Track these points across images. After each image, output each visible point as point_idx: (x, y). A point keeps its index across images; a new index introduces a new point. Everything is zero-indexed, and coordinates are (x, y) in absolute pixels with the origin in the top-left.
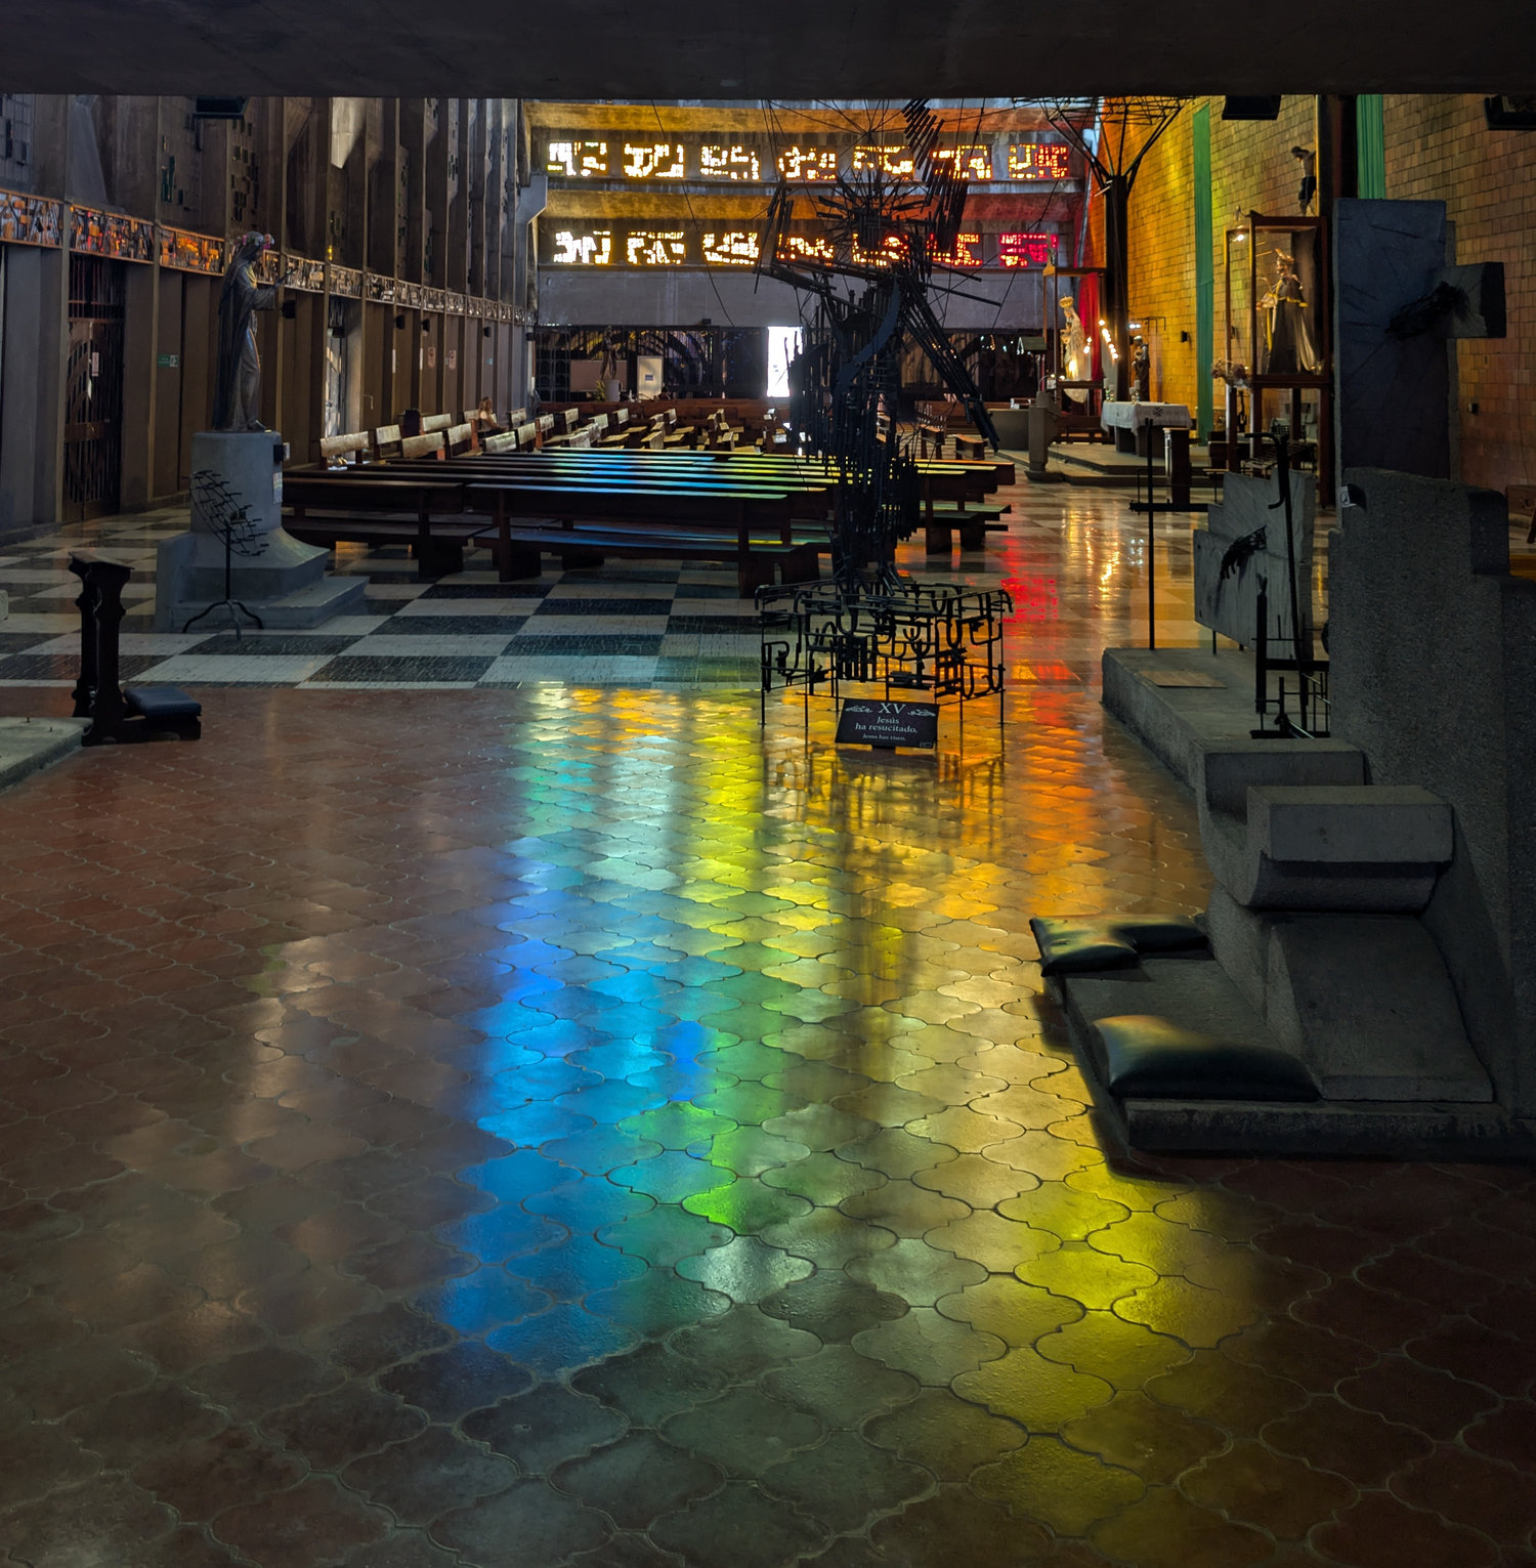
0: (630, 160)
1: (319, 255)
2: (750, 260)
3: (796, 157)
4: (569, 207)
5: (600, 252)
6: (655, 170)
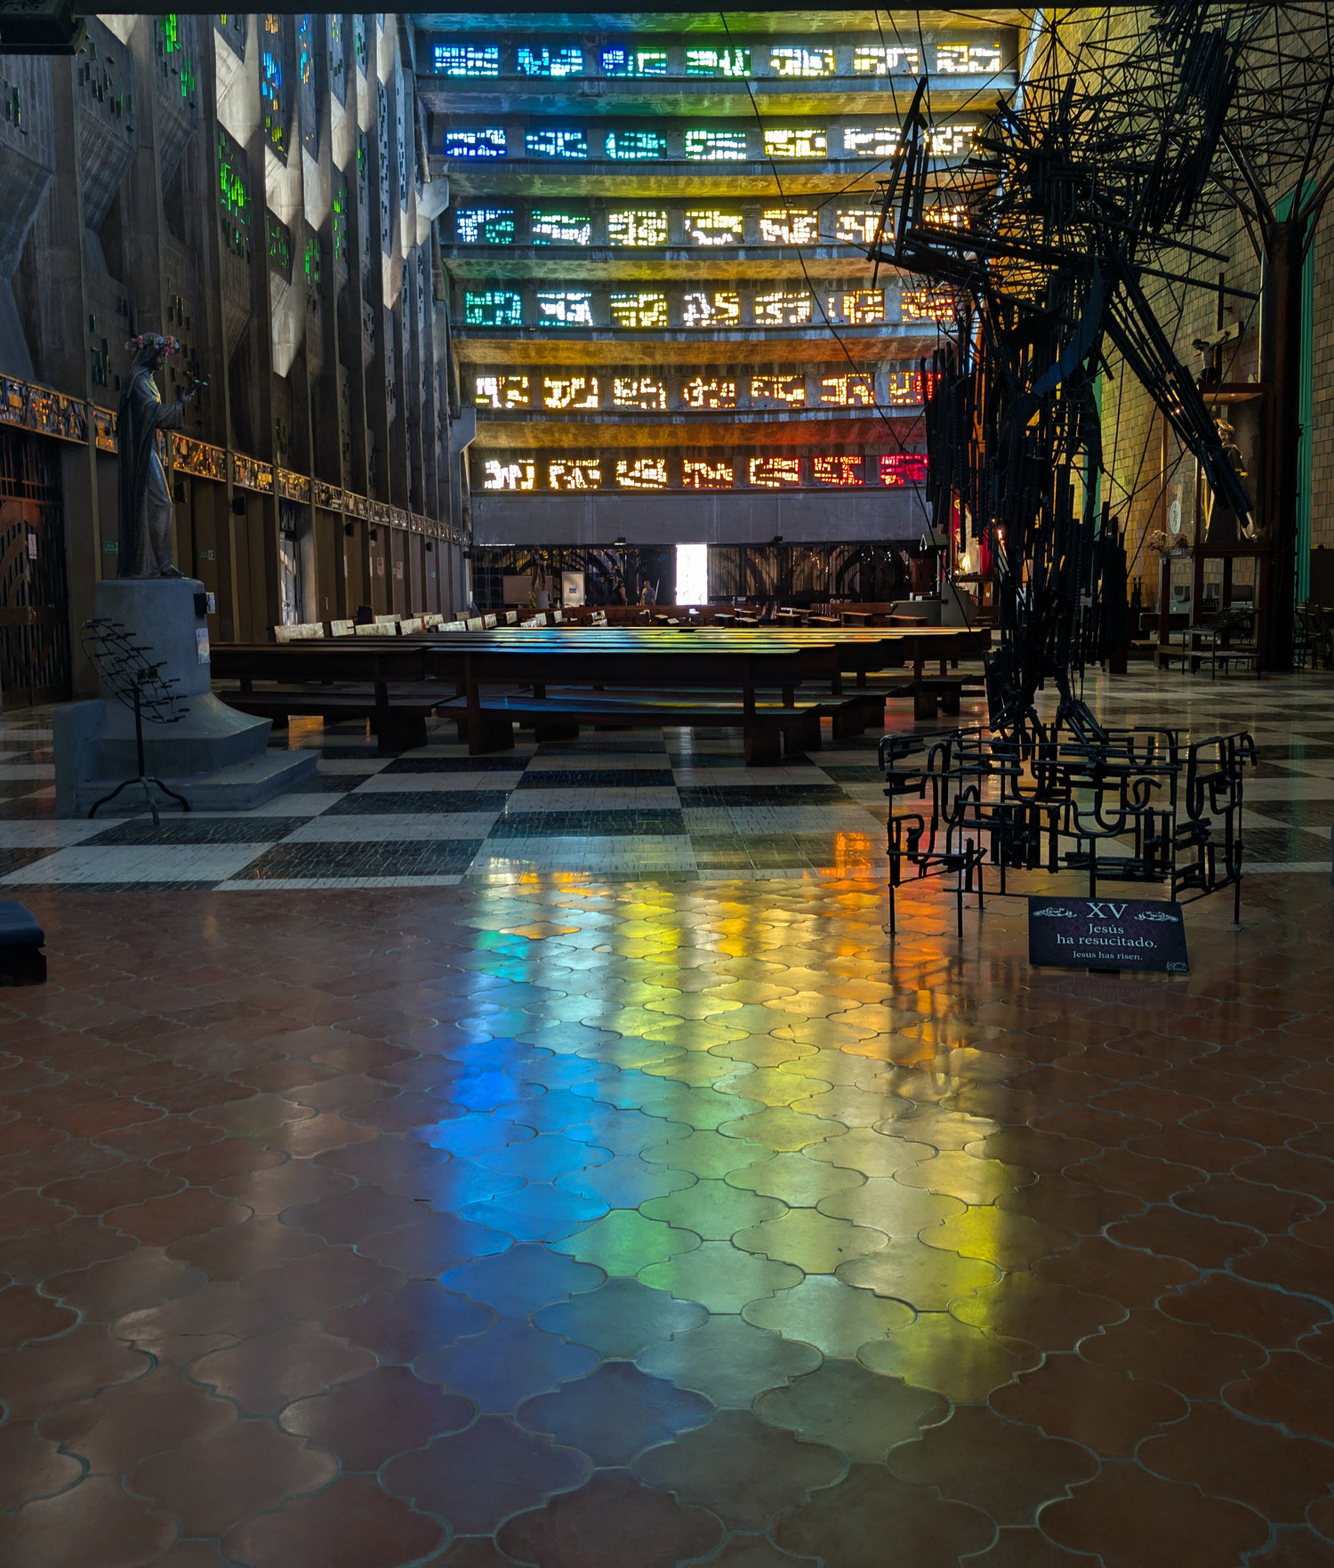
0: (549, 392)
1: (267, 457)
2: (659, 484)
3: (699, 387)
4: (496, 438)
5: (525, 478)
6: (572, 401)
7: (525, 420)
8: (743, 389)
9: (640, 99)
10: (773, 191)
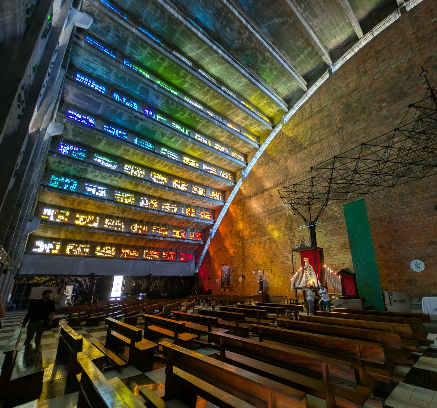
0: (78, 219)
2: (112, 255)
3: (136, 226)
5: (55, 249)
6: (87, 223)
7: (64, 227)
8: (150, 229)
9: (155, 128)
10: (179, 174)
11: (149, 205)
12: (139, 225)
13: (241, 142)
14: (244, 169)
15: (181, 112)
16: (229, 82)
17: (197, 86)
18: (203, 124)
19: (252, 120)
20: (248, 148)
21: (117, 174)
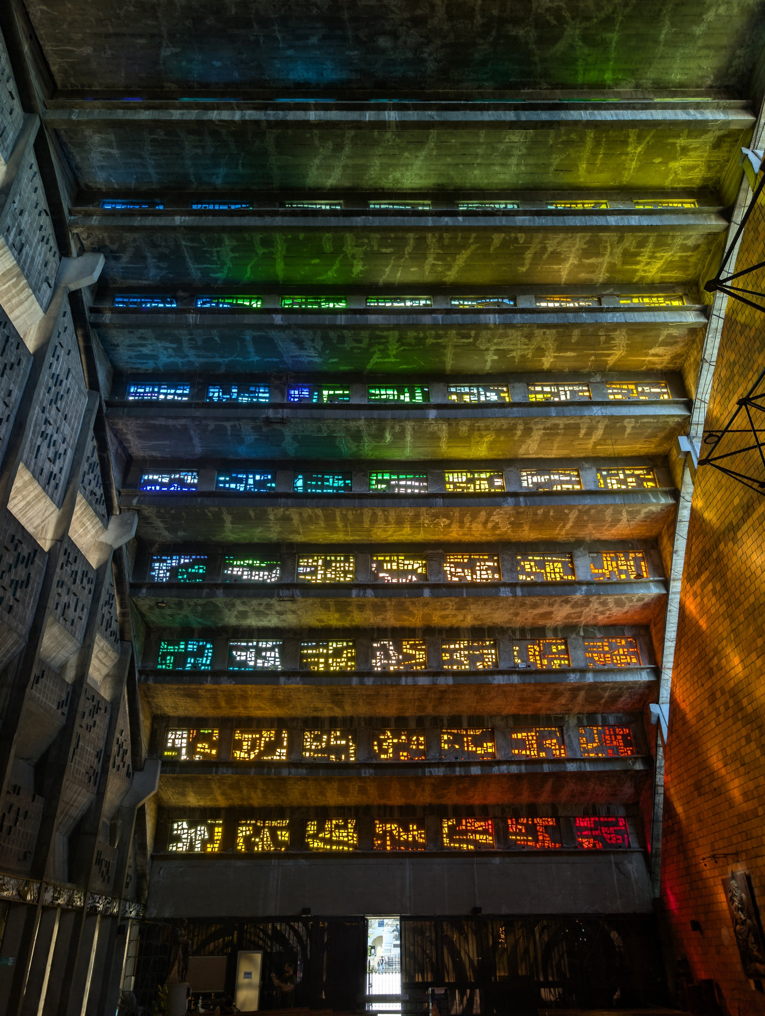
0: (239, 745)
2: (349, 845)
3: (389, 740)
4: (184, 794)
6: (261, 754)
7: (211, 773)
8: (433, 742)
9: (324, 428)
10: (455, 534)
11: (399, 662)
12: (396, 735)
13: (621, 338)
14: (684, 426)
15: (376, 348)
16: (476, 176)
17: (384, 250)
18: (455, 347)
19: (621, 240)
20: (664, 344)
21: (285, 593)
